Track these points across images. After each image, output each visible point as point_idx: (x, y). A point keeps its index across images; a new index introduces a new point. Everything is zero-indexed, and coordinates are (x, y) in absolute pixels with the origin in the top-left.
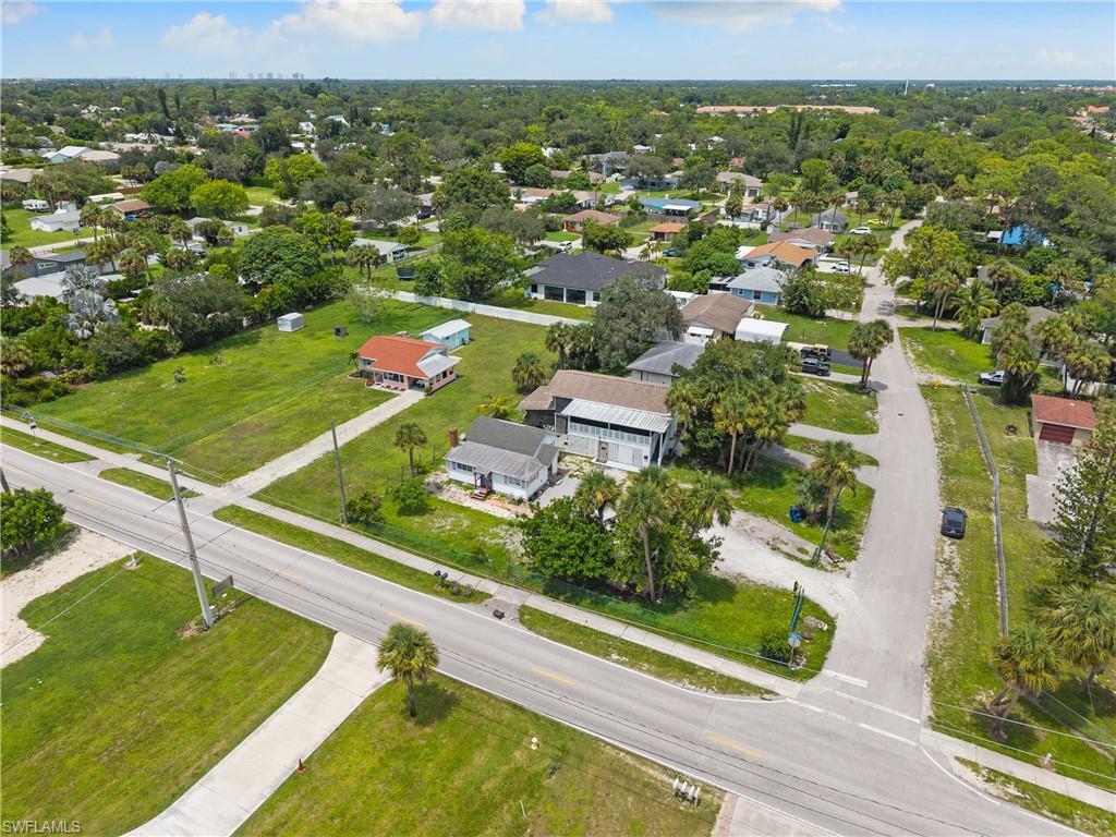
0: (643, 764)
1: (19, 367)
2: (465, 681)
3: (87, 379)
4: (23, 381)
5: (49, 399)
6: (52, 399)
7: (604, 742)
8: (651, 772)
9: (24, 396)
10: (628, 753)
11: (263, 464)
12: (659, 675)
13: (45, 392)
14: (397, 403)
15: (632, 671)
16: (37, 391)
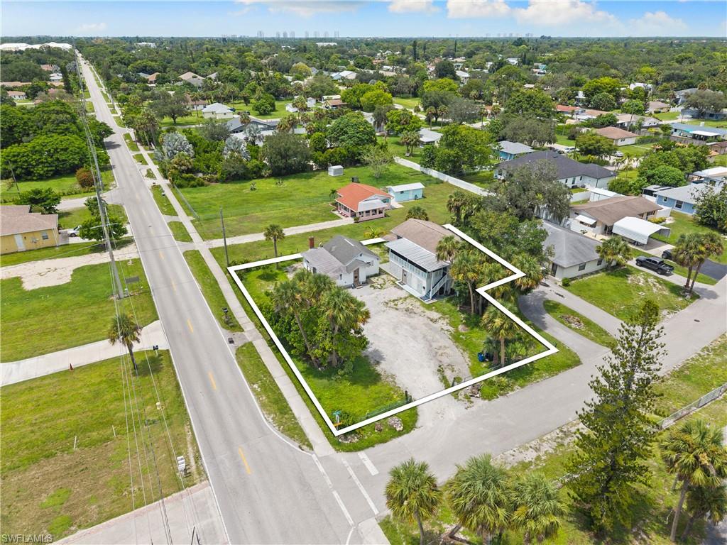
0: (192, 444)
1: (183, 167)
2: (174, 363)
3: (217, 181)
4: (185, 175)
5: (194, 186)
6: (195, 187)
7: (190, 423)
8: (190, 449)
9: (184, 182)
10: (193, 434)
11: (235, 236)
12: (263, 406)
13: (193, 182)
14: (334, 223)
15: (253, 397)
16: (189, 181)
